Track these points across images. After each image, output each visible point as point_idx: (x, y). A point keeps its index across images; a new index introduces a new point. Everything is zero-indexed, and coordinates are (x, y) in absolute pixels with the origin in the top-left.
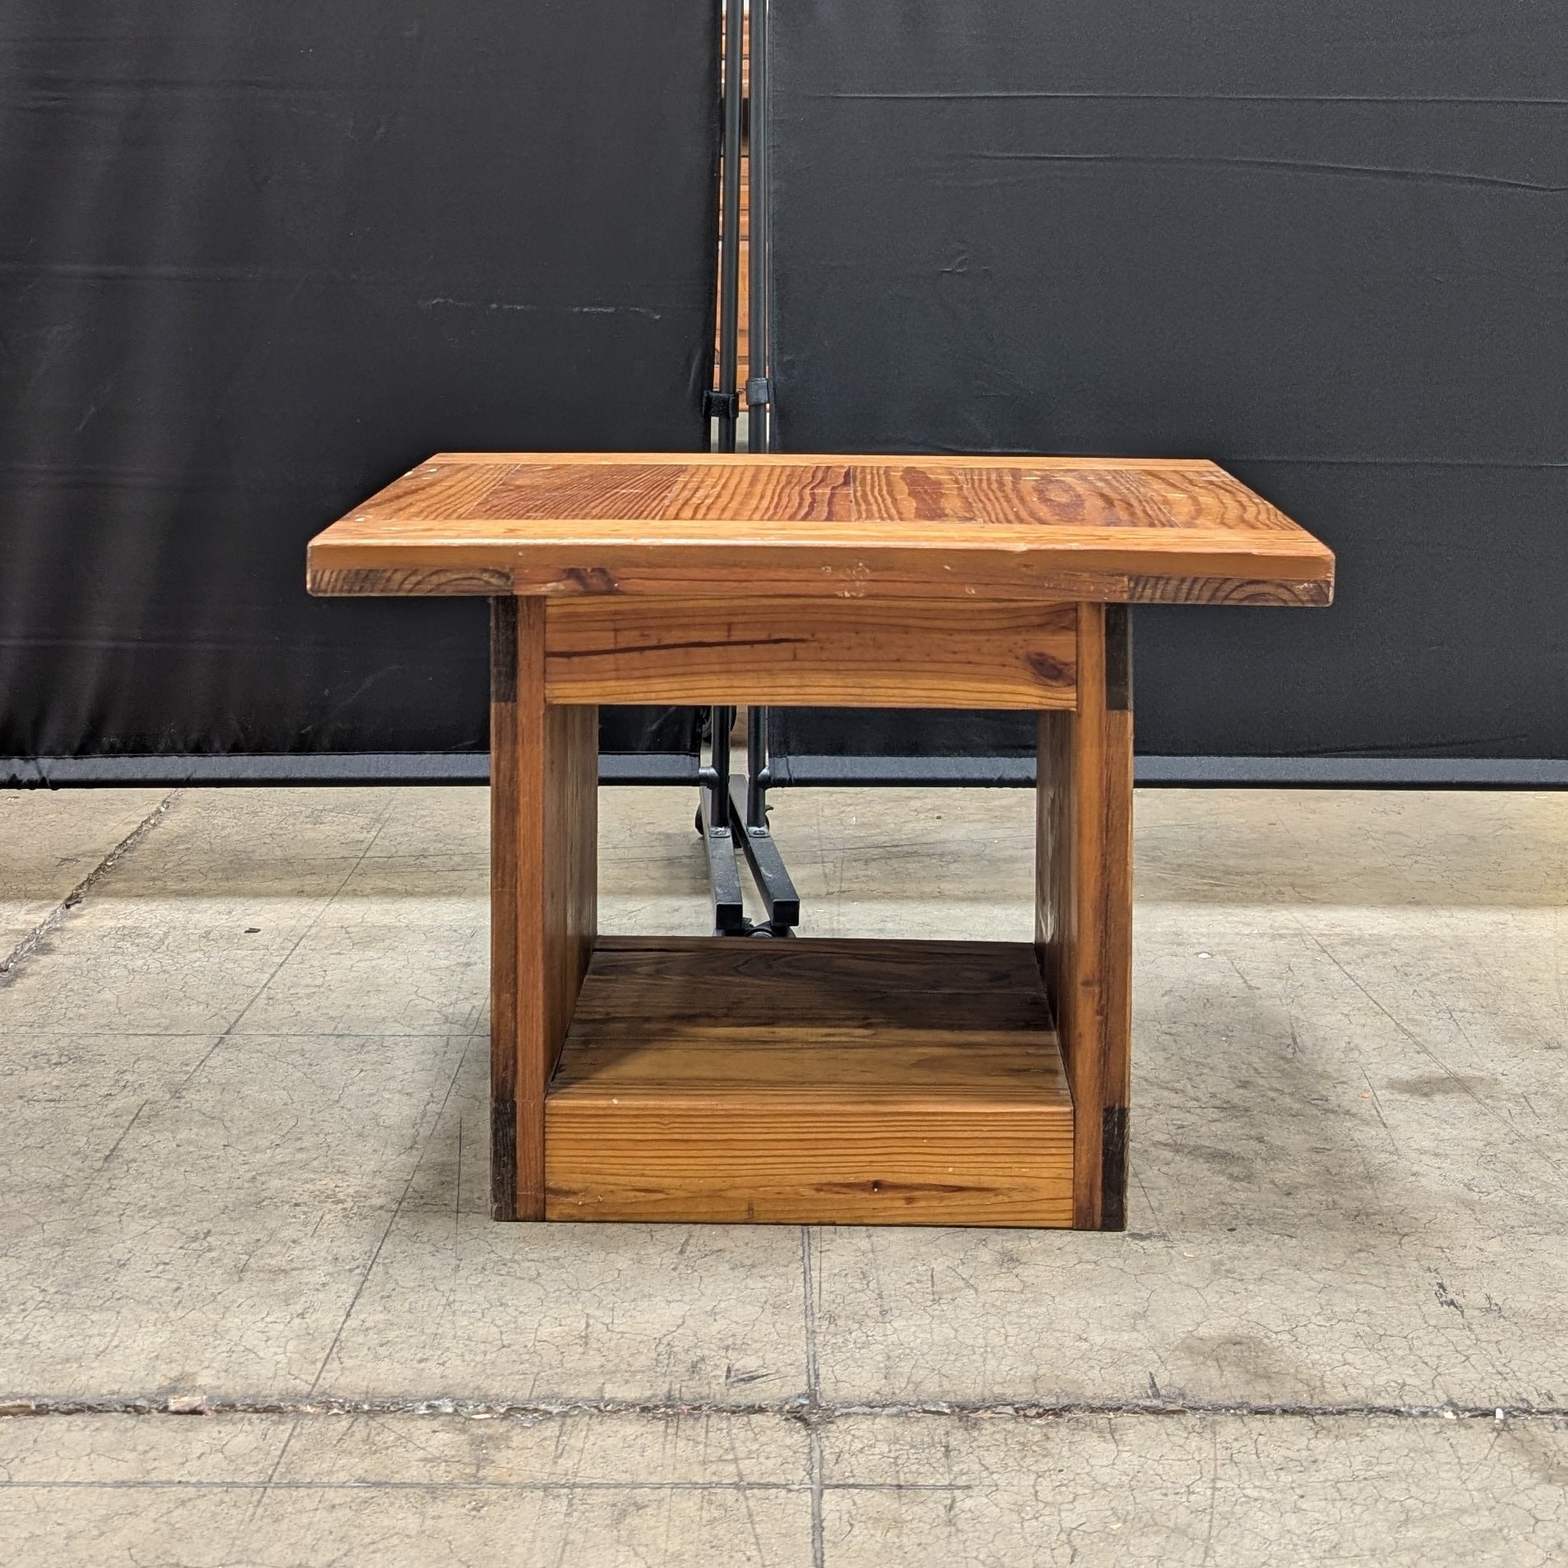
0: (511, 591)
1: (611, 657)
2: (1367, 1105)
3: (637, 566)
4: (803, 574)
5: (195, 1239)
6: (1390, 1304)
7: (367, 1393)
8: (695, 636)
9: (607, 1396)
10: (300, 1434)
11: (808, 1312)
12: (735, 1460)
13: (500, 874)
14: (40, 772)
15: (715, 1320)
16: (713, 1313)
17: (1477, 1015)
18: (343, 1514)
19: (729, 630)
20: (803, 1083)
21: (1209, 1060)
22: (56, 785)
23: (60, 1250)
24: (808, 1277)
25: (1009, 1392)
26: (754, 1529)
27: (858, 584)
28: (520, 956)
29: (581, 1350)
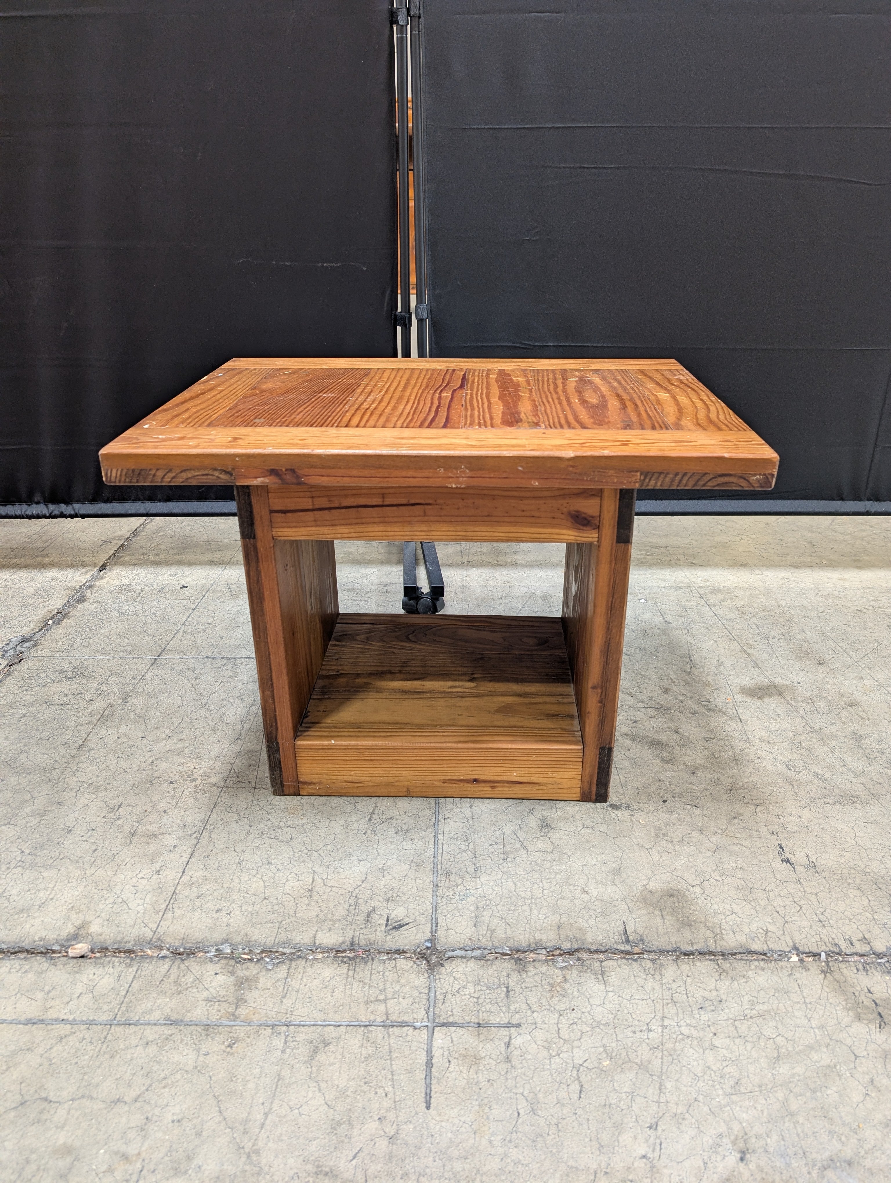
0: (235, 483)
1: (311, 513)
2: (730, 705)
3: (315, 467)
4: (426, 473)
5: (112, 810)
6: (754, 862)
7: (183, 939)
8: (362, 501)
9: (317, 942)
10: (140, 976)
11: (435, 870)
12: (385, 1000)
13: (257, 632)
14: (74, 510)
15: (384, 876)
16: (383, 870)
17: (781, 640)
18: (152, 1050)
19: (383, 498)
20: (436, 726)
21: (647, 673)
22: (83, 516)
23: (38, 819)
24: (437, 839)
25: (544, 938)
26: (391, 1065)
27: (461, 479)
28: (274, 673)
29: (307, 902)
